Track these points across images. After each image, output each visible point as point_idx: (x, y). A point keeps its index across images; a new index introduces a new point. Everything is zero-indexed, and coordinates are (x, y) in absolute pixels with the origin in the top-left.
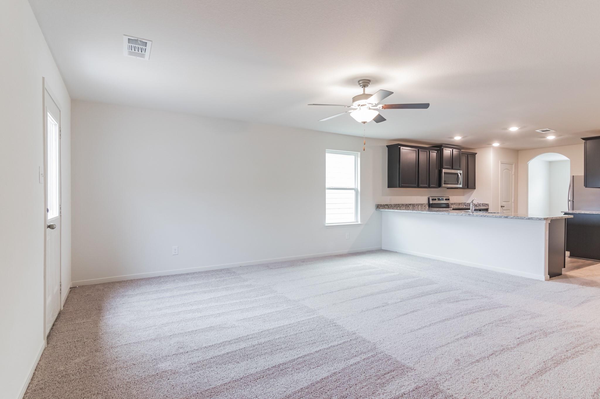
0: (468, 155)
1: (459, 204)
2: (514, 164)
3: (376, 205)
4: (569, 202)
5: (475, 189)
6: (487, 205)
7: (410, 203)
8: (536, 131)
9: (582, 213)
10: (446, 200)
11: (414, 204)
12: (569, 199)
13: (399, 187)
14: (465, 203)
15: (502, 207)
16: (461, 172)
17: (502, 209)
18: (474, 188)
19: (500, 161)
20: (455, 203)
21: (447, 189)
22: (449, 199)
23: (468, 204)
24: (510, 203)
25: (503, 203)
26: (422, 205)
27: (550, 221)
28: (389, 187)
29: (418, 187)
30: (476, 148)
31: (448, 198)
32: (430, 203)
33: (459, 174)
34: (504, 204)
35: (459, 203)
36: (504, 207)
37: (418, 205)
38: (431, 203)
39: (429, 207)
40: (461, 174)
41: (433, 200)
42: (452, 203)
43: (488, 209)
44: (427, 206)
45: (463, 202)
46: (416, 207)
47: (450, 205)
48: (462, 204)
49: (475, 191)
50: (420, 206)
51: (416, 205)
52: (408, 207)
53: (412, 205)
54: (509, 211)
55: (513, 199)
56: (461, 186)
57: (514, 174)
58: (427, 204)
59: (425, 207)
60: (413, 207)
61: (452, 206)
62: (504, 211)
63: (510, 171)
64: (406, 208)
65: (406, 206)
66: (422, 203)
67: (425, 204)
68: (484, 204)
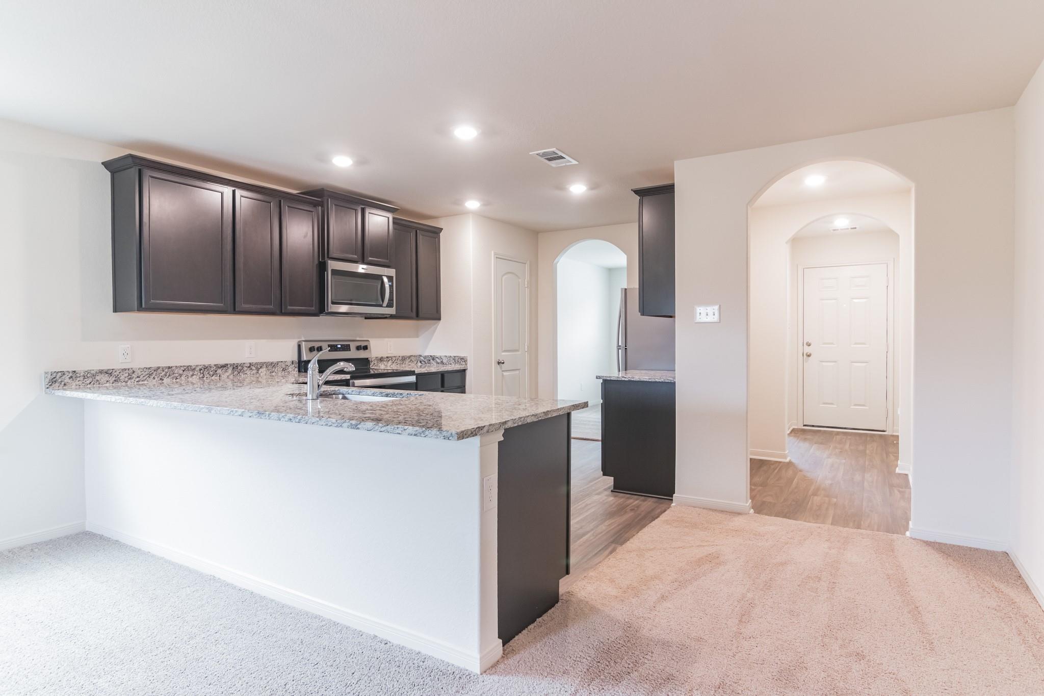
0: (417, 231)
1: (404, 359)
2: (528, 262)
3: (46, 373)
4: (620, 351)
5: (439, 319)
6: (464, 360)
7: (223, 362)
8: (530, 153)
9: (635, 379)
10: (358, 348)
11: (242, 365)
12: (620, 344)
13: (140, 308)
14: (420, 356)
15: (499, 363)
16: (392, 272)
17: (501, 368)
18: (436, 316)
19: (493, 252)
20: (392, 357)
21: (366, 318)
22: (365, 348)
23: (425, 357)
24: (520, 353)
25: (504, 354)
26: (272, 366)
27: (503, 435)
28: (115, 310)
29: (234, 310)
30: (441, 217)
31: (363, 344)
32: (302, 360)
33: (385, 280)
34: (503, 356)
35: (403, 357)
36: (503, 363)
37: (257, 367)
38: (305, 359)
39: (299, 371)
40: (390, 279)
41: (312, 349)
42: (382, 358)
43: (464, 371)
44: (290, 370)
45: (414, 355)
46: (248, 372)
47: (374, 364)
48: (413, 358)
49: (440, 325)
50: (264, 369)
51: (250, 366)
52: (214, 376)
53: (231, 368)
54: (517, 372)
55: (526, 344)
56: (392, 311)
57: (528, 287)
58: (293, 363)
59: (283, 372)
60: (236, 373)
61: (380, 365)
62: (505, 374)
63: (519, 278)
64: (206, 377)
65: (203, 373)
66: (275, 360)
67: (285, 362)
68: (457, 358)
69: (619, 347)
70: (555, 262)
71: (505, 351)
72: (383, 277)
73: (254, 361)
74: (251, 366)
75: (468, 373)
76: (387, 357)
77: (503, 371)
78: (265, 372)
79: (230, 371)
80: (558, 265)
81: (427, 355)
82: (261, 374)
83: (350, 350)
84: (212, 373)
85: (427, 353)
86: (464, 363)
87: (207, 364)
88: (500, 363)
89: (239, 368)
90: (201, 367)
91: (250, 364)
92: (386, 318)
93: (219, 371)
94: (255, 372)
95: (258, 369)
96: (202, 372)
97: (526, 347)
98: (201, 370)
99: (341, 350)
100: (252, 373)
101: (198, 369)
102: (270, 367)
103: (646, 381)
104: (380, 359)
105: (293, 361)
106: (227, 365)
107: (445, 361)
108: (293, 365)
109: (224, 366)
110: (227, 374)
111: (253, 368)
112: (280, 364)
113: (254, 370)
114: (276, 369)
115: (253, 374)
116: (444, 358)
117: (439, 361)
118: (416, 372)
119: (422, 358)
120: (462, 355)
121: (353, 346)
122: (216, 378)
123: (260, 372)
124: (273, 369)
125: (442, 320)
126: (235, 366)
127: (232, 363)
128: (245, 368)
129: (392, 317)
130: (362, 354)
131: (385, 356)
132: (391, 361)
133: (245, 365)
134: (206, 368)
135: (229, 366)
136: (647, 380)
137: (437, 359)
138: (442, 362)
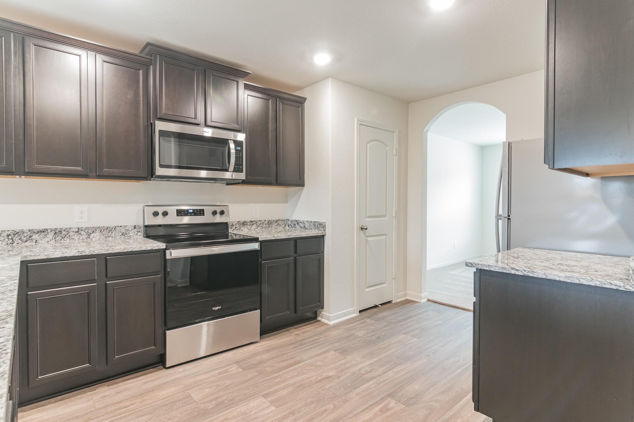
2: (397, 131)
4: (500, 222)
5: (303, 185)
6: (322, 225)
10: (215, 213)
12: (500, 213)
14: (288, 220)
17: (365, 234)
18: (300, 183)
19: (356, 119)
21: (227, 184)
22: (222, 213)
23: (292, 221)
24: (386, 219)
25: (367, 219)
26: (108, 230)
31: (220, 209)
32: (148, 224)
33: (232, 146)
34: (367, 222)
35: (269, 221)
36: (366, 229)
39: (145, 236)
40: (238, 143)
41: (155, 214)
42: (245, 222)
43: (323, 236)
44: (132, 234)
45: (281, 219)
46: (76, 237)
47: (236, 228)
48: (280, 222)
49: (304, 189)
50: (98, 234)
51: (78, 231)
52: (28, 242)
53: (53, 233)
54: (384, 237)
55: (394, 210)
56: (242, 176)
57: (396, 155)
58: (135, 228)
59: (123, 236)
60: (59, 238)
61: (243, 229)
62: (368, 239)
63: (387, 146)
64: (16, 242)
65: (12, 239)
66: (111, 224)
67: (125, 226)
68: (316, 224)
69: (498, 217)
70: (425, 129)
71: (369, 217)
72: (229, 141)
73: (84, 226)
74: (80, 231)
75: (326, 239)
76: (251, 221)
77: (366, 236)
78: (99, 237)
79: (51, 235)
80: (429, 134)
81: (294, 219)
82: (94, 239)
83: (204, 215)
84: (25, 239)
85: (294, 218)
86: (322, 229)
87: (17, 228)
88: (363, 228)
89: (64, 233)
90: (9, 233)
91: (79, 229)
92: (238, 183)
93: (35, 237)
94: (85, 236)
95: (89, 235)
96: (10, 237)
97: (394, 213)
98: (8, 235)
99: (193, 214)
100: (81, 238)
101: (5, 234)
102: (105, 232)
103: (560, 281)
104: (243, 224)
105: (135, 226)
106: (47, 230)
107: (306, 226)
108: (136, 230)
109: (43, 231)
110: (47, 239)
111: (83, 233)
112: (118, 228)
113: (83, 235)
114: (114, 233)
115: (83, 239)
116: (306, 223)
117: (302, 226)
118: (260, 240)
119: (289, 222)
120: (321, 221)
121: (208, 211)
122: (31, 243)
123: (91, 237)
124: (110, 234)
125: (305, 187)
126: (57, 231)
127: (54, 227)
128: (71, 234)
129: (244, 182)
130: (218, 219)
131: (248, 220)
132: (255, 225)
133: (71, 230)
134: (16, 233)
135: (49, 231)
136: (562, 279)
137: (301, 224)
138: (304, 226)
